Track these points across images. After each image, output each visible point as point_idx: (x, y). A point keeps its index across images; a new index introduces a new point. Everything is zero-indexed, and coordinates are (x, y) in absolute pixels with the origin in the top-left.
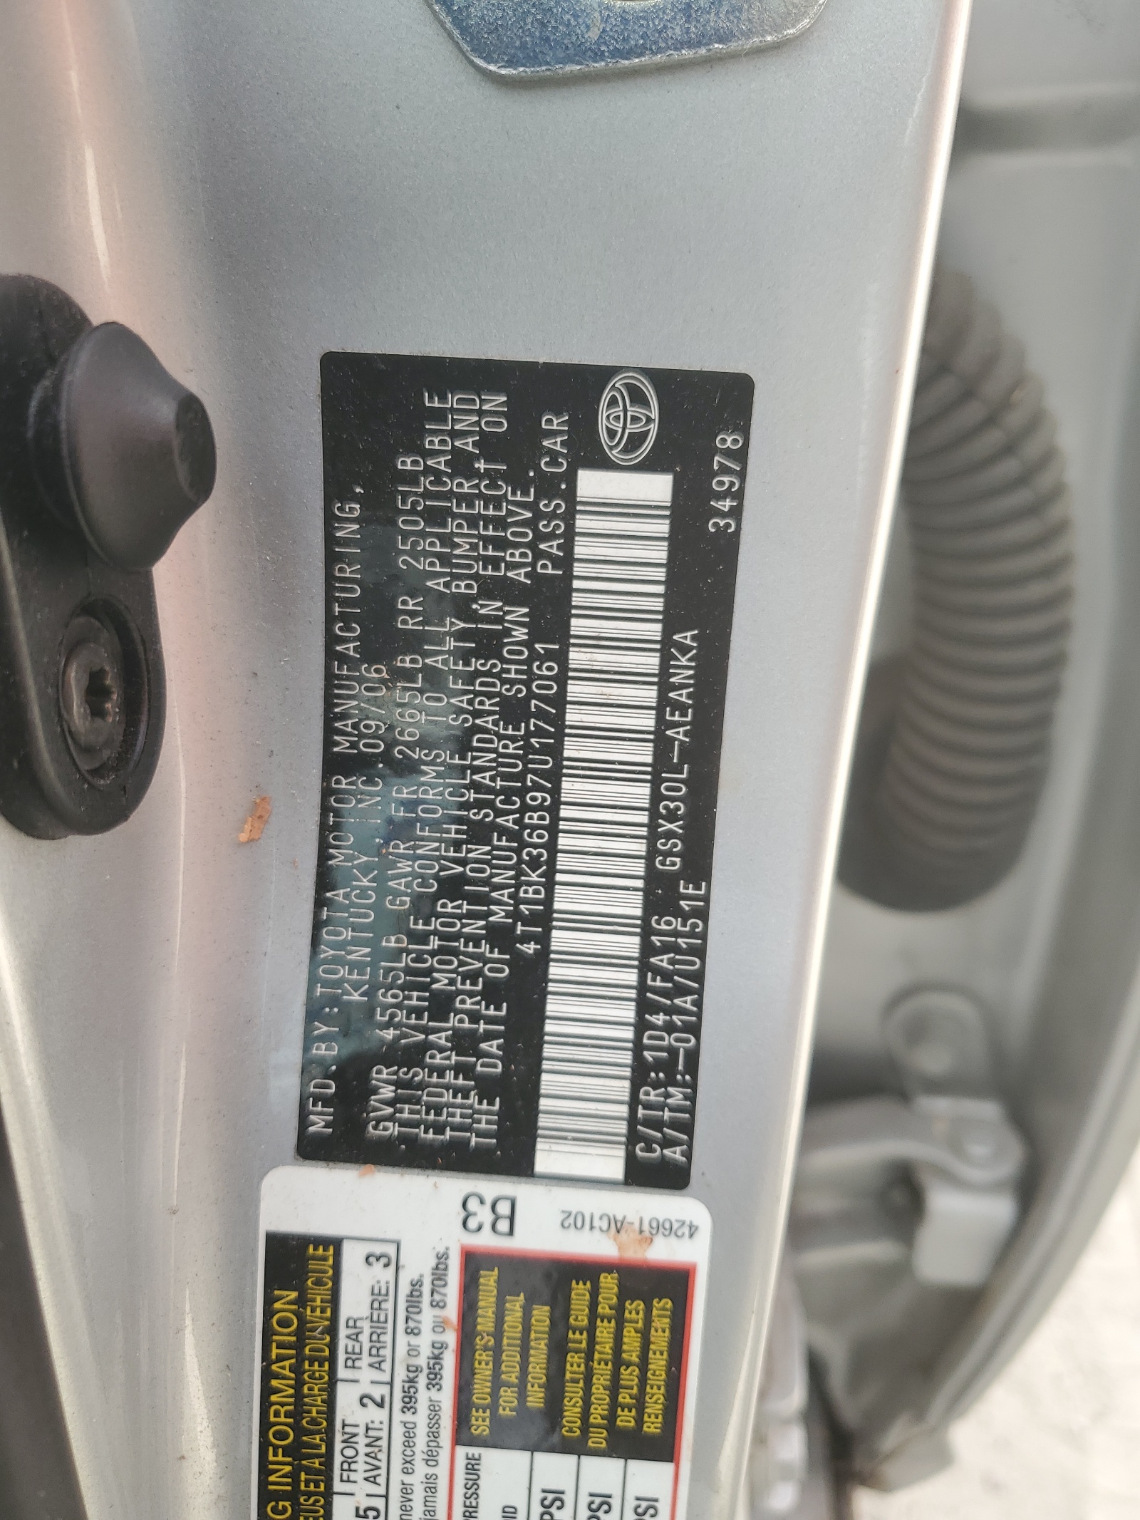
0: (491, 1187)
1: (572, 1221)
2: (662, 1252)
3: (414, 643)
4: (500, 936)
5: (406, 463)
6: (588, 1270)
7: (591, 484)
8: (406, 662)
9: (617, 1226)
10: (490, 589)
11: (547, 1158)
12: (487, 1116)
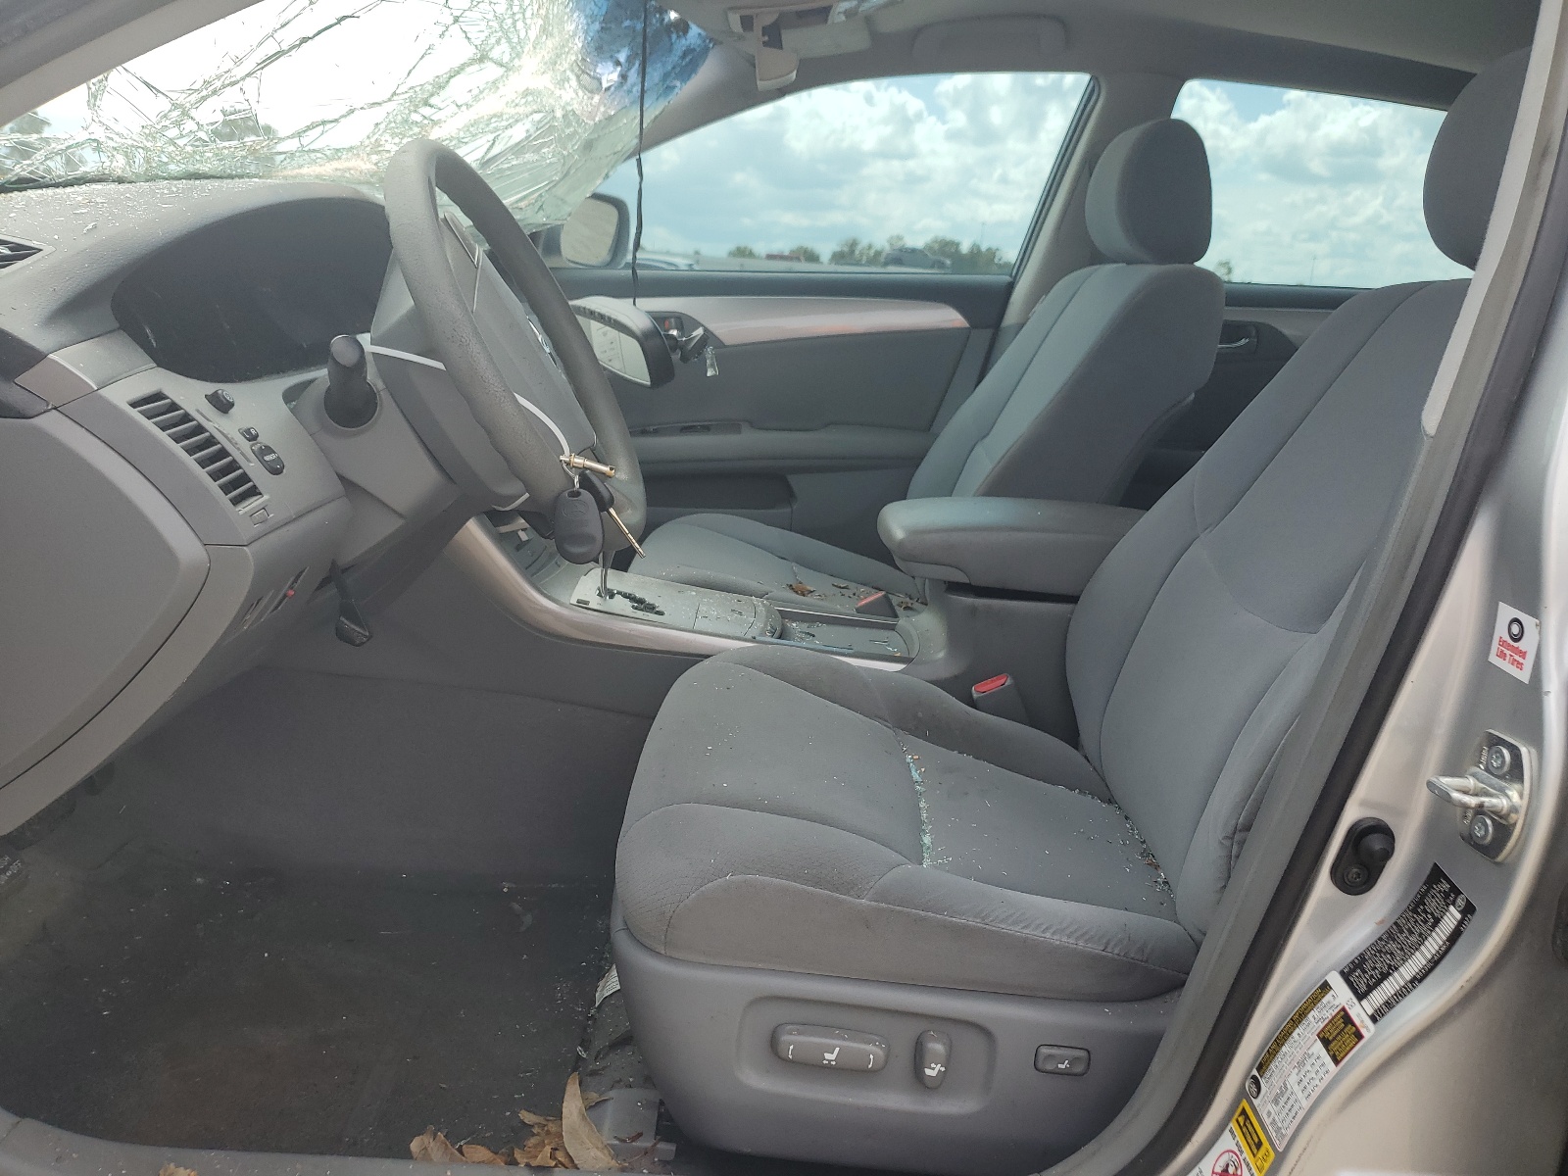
0: (1355, 1000)
1: (1358, 1015)
2: (1363, 1031)
3: (1418, 913)
4: (1390, 966)
5: (1435, 886)
6: (1353, 1024)
7: (1452, 908)
8: (1415, 916)
9: (1362, 1021)
10: (1432, 914)
11: (1364, 1002)
12: (1364, 988)
